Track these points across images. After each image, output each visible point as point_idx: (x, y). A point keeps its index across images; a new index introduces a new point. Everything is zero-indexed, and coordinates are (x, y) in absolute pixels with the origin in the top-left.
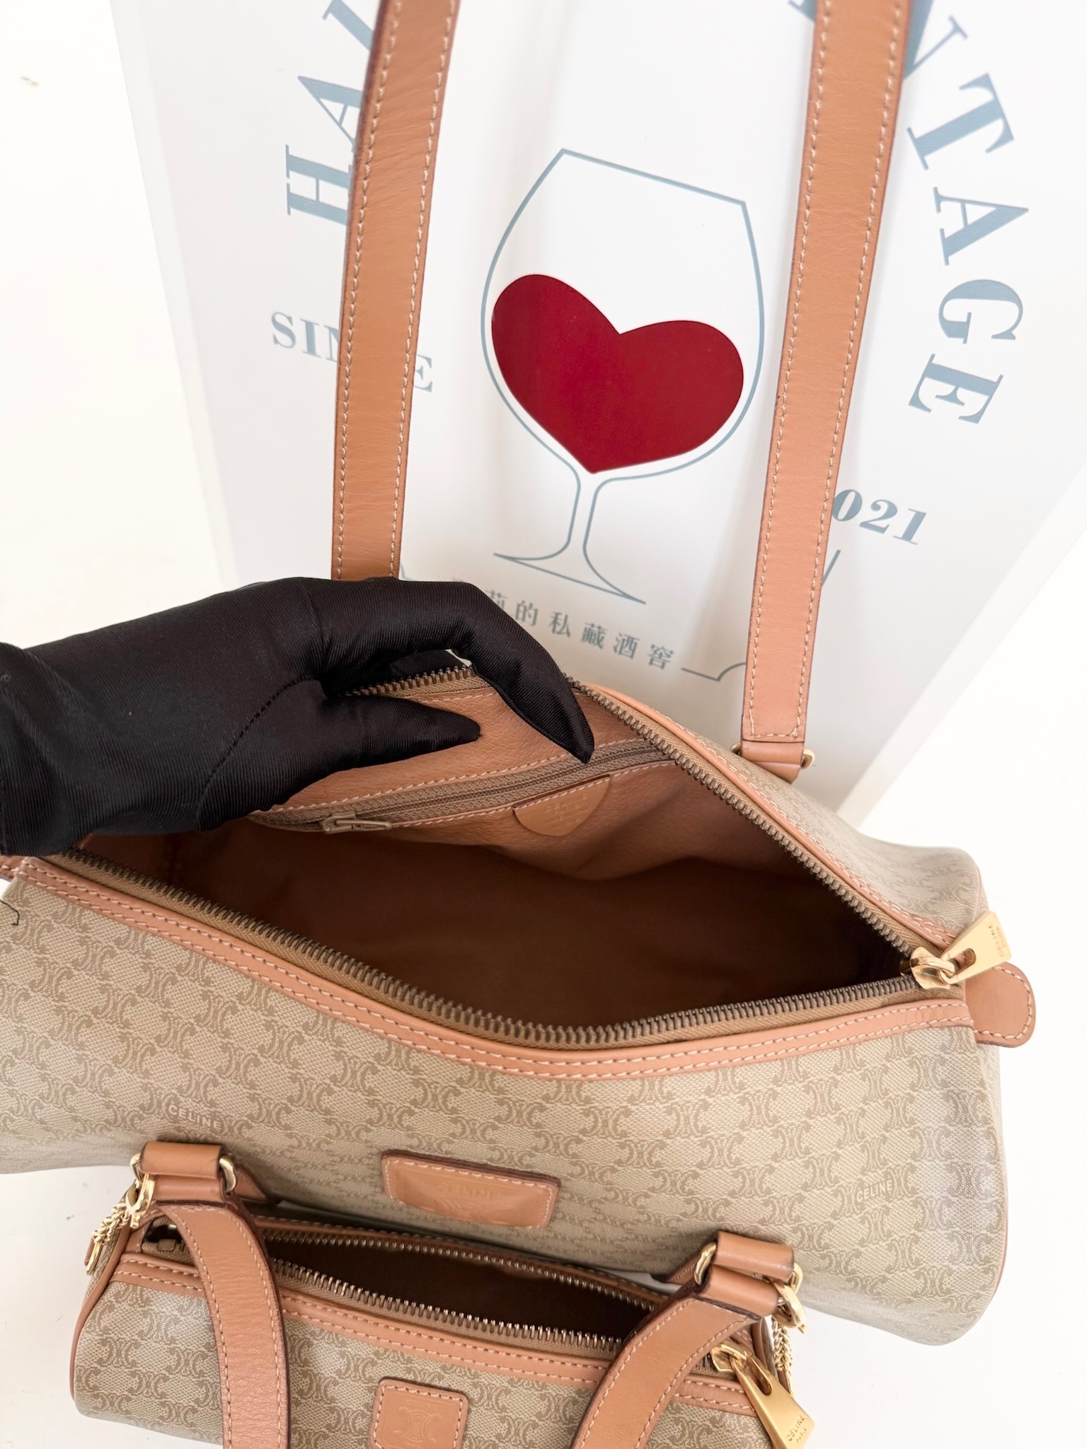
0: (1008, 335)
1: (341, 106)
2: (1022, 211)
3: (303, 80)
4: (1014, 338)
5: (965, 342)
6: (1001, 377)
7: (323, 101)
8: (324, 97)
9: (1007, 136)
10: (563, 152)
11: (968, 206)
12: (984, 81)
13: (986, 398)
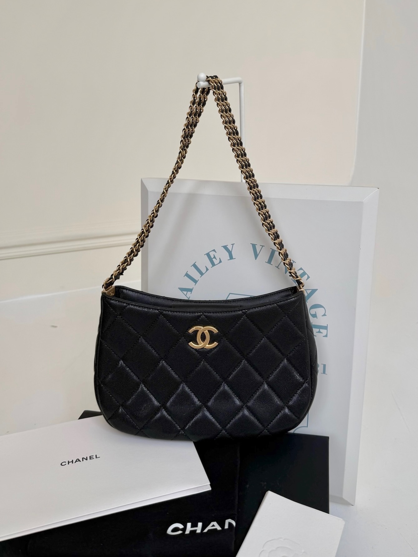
0: (324, 315)
1: (186, 292)
2: (317, 289)
3: (179, 288)
4: (326, 315)
5: (317, 318)
6: (327, 325)
7: (183, 292)
8: (183, 291)
9: (308, 277)
10: (230, 294)
11: (307, 291)
12: (301, 269)
13: (326, 330)
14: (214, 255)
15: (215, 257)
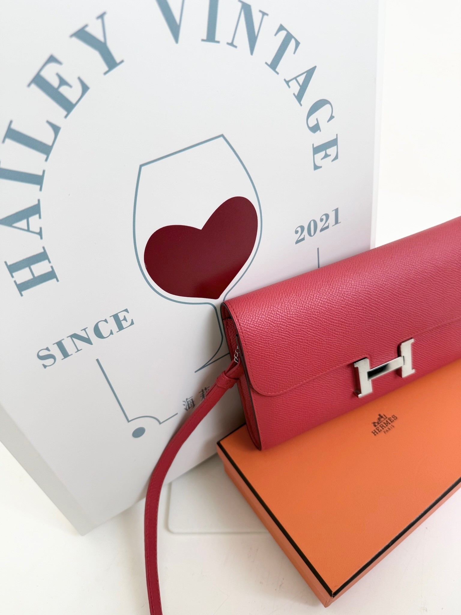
0: (332, 117)
2: (315, 67)
5: (320, 131)
6: (337, 135)
7: (16, 225)
8: (14, 223)
9: (298, 44)
10: (141, 166)
11: (298, 79)
12: (281, 28)
14: (58, 75)
15: (63, 82)
